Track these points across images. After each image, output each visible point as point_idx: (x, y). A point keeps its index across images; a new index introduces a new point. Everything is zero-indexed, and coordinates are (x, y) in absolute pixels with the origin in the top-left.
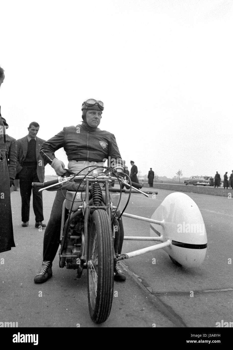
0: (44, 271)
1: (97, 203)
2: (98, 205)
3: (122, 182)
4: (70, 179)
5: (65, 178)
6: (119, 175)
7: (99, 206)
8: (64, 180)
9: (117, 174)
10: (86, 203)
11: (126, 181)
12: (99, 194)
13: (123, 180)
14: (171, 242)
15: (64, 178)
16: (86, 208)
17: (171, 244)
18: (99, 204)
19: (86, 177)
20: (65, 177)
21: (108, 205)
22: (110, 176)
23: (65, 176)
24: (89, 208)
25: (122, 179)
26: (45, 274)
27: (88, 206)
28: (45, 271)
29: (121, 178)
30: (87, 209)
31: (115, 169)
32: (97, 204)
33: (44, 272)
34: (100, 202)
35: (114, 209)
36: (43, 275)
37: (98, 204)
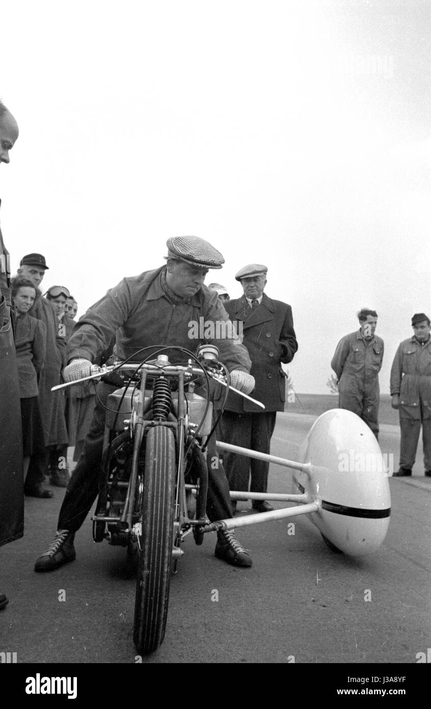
0: (54, 548)
1: (159, 416)
2: (160, 420)
3: (213, 378)
4: (114, 370)
5: (104, 369)
6: (208, 365)
7: (163, 420)
8: (101, 371)
9: (206, 363)
10: (137, 414)
11: (221, 376)
12: (167, 399)
13: (216, 375)
14: (321, 503)
15: (101, 367)
16: (136, 424)
17: (320, 508)
18: (163, 417)
19: (142, 366)
20: (104, 367)
21: (180, 420)
22: (191, 367)
23: (105, 365)
24: (142, 424)
25: (214, 373)
26: (56, 553)
27: (140, 420)
28: (56, 548)
29: (211, 371)
30: (139, 426)
31: (200, 354)
32: (158, 418)
33: (54, 551)
34: (166, 415)
35: (192, 428)
36: (52, 555)
37: (161, 417)
